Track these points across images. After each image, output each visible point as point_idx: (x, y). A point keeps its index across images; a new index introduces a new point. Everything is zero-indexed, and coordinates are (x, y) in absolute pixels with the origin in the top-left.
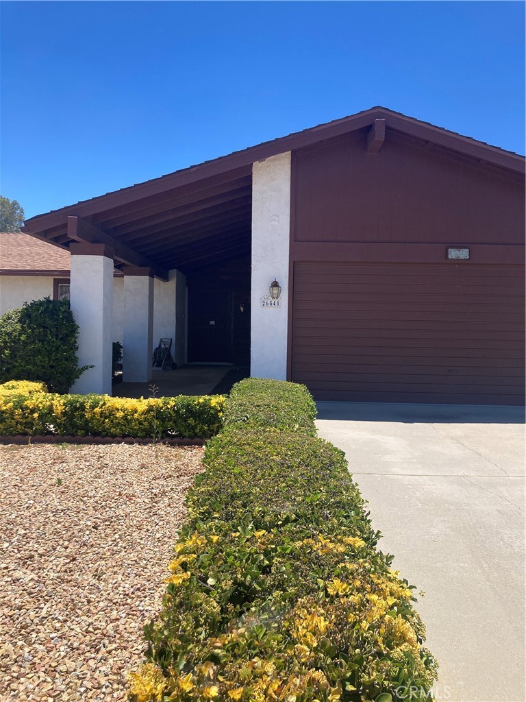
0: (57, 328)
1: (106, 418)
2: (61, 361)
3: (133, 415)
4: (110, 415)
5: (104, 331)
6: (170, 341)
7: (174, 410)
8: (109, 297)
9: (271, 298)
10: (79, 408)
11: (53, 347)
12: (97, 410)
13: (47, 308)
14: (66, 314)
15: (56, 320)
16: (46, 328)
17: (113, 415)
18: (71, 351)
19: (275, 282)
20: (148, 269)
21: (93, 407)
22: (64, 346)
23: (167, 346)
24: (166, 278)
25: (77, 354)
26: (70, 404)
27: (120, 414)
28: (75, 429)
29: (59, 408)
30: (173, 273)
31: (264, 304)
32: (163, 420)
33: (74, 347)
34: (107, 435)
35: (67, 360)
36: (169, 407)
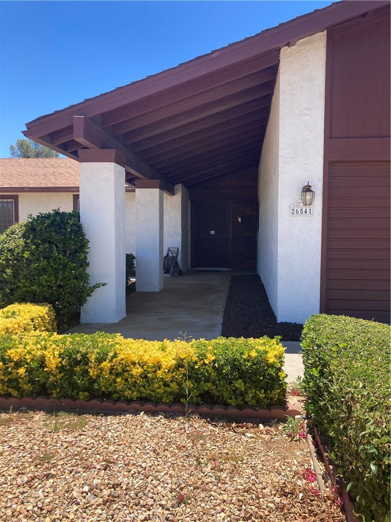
0: (64, 244)
1: (117, 375)
2: (70, 280)
3: (155, 372)
4: (124, 371)
5: (117, 245)
6: (176, 250)
7: (214, 367)
8: (120, 209)
9: (302, 205)
10: (80, 361)
11: (60, 264)
12: (106, 364)
13: (54, 220)
14: (75, 228)
15: (64, 234)
16: (53, 243)
17: (127, 371)
18: (81, 269)
19: (308, 186)
20: (158, 181)
21: (100, 361)
22: (72, 263)
23: (174, 255)
24: (172, 192)
25: (89, 270)
26: (68, 355)
27: (137, 371)
28: (76, 391)
29: (53, 362)
30: (179, 188)
31: (294, 212)
32: (197, 381)
33: (84, 264)
34: (119, 399)
35: (77, 279)
36: (207, 362)
